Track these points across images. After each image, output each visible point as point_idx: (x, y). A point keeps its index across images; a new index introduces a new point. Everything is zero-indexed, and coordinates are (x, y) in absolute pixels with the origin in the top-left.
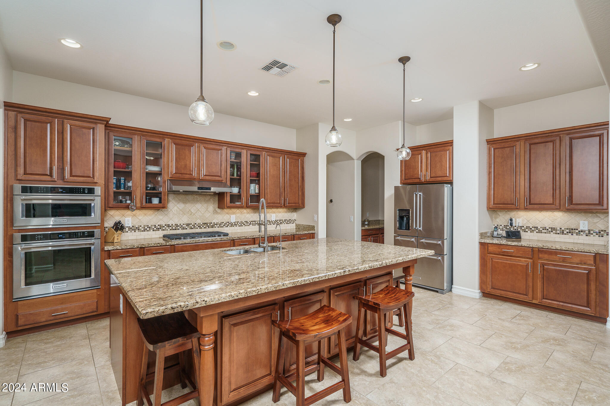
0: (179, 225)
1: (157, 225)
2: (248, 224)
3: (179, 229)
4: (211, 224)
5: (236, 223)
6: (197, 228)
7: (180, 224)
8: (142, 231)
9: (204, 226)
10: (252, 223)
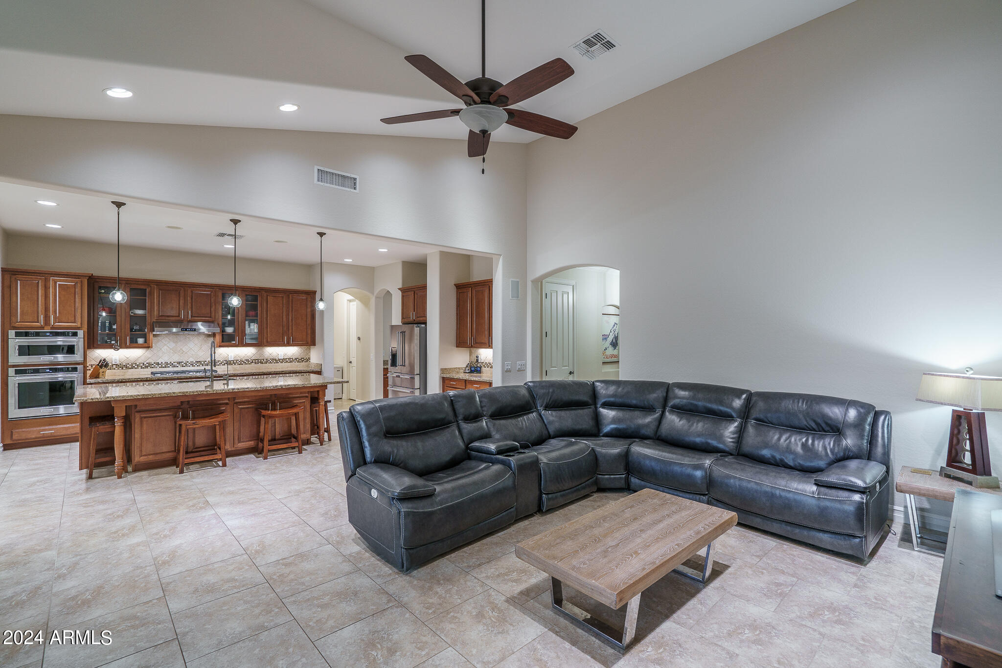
0: (169, 363)
1: (145, 363)
2: (250, 362)
3: (169, 367)
4: (206, 363)
5: (235, 362)
6: (189, 366)
7: (171, 362)
8: (130, 368)
9: (198, 364)
10: (254, 361)
